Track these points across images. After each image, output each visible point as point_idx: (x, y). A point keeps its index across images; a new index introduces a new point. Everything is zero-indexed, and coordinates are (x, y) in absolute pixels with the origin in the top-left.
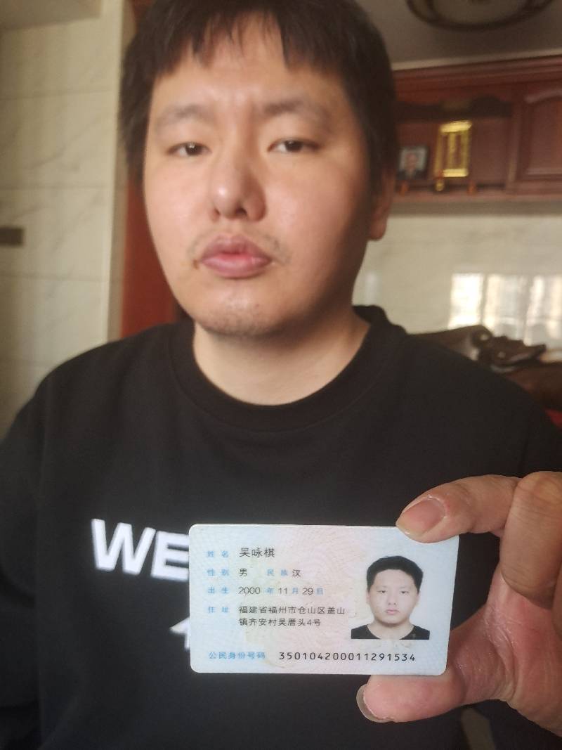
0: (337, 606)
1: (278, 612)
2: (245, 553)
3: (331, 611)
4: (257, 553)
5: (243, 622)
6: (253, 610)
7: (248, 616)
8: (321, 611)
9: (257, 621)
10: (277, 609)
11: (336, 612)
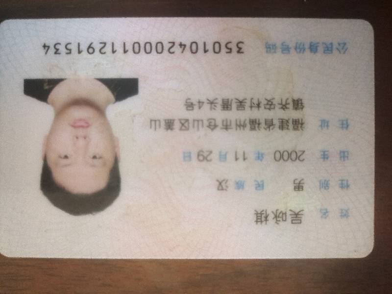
0: (162, 131)
1: (247, 122)
2: (297, 217)
3: (169, 125)
4: (279, 216)
5: (298, 104)
6: (283, 125)
7: (292, 114)
8: (185, 124)
9: (278, 107)
10: (248, 126)
11: (163, 123)
